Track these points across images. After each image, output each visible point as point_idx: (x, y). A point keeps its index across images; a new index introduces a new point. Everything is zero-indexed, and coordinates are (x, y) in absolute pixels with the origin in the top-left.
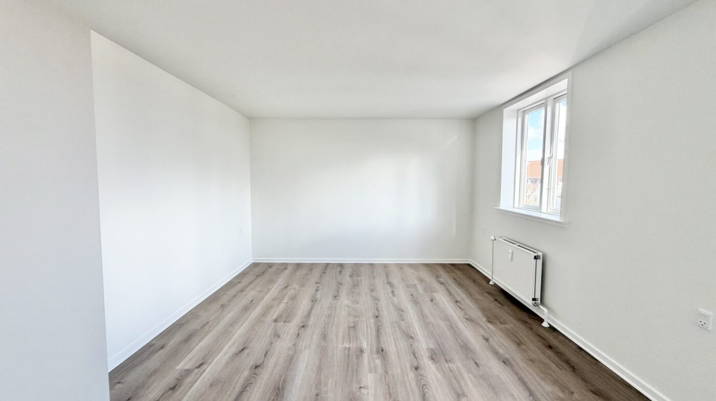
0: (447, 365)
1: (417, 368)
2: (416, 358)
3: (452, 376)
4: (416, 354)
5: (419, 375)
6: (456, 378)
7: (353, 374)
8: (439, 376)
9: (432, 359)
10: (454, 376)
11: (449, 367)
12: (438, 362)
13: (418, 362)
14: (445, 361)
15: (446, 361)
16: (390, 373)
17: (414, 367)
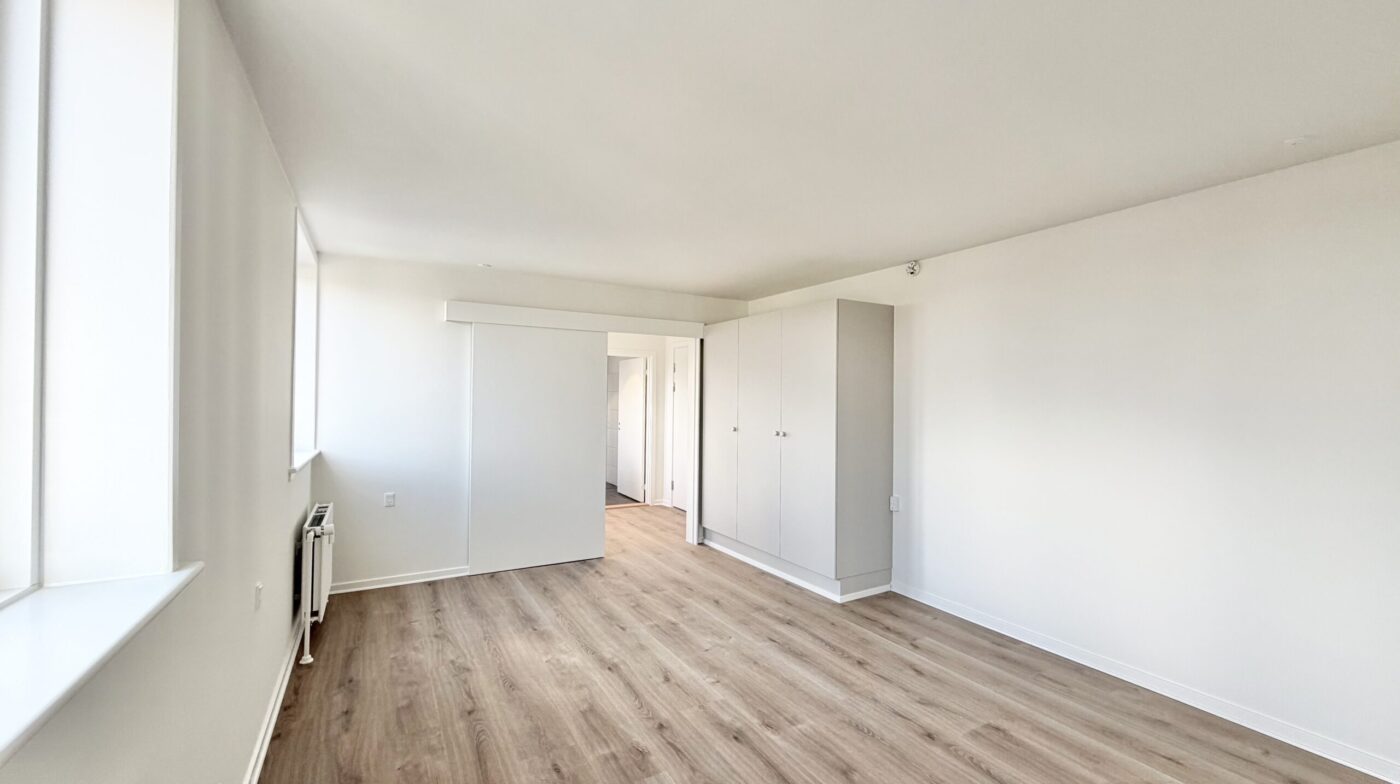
0: (613, 749)
1: (661, 726)
2: (669, 743)
3: (602, 733)
4: (674, 752)
5: (653, 719)
6: (595, 731)
7: (741, 690)
8: (622, 726)
9: (642, 753)
10: (600, 735)
11: (608, 746)
12: (630, 750)
13: (664, 738)
14: (618, 755)
15: (614, 757)
16: (696, 708)
17: (666, 728)
